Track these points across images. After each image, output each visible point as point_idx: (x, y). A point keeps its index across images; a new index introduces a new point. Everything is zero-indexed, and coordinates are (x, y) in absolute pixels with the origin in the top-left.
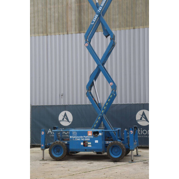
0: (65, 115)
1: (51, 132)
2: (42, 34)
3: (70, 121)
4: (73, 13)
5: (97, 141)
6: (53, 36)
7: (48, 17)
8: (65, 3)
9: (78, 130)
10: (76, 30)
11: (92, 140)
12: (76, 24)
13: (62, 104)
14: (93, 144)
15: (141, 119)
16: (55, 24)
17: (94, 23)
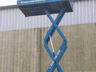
4: (35, 59)
7: (15, 62)
8: (29, 52)
12: (37, 68)
16: (20, 67)
17: (51, 67)
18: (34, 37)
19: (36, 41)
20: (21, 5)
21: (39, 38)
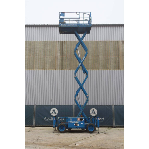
0: (54, 110)
1: (46, 119)
2: (42, 69)
3: (56, 113)
4: (59, 60)
5: (82, 123)
6: (48, 71)
7: (45, 61)
8: (55, 55)
9: (72, 118)
10: (60, 69)
11: (80, 123)
12: (60, 66)
13: (51, 104)
14: (80, 125)
15: (92, 113)
16: (49, 65)
17: (79, 67)
18: (58, 46)
19: (59, 49)
20: (61, 26)
21: (61, 47)
